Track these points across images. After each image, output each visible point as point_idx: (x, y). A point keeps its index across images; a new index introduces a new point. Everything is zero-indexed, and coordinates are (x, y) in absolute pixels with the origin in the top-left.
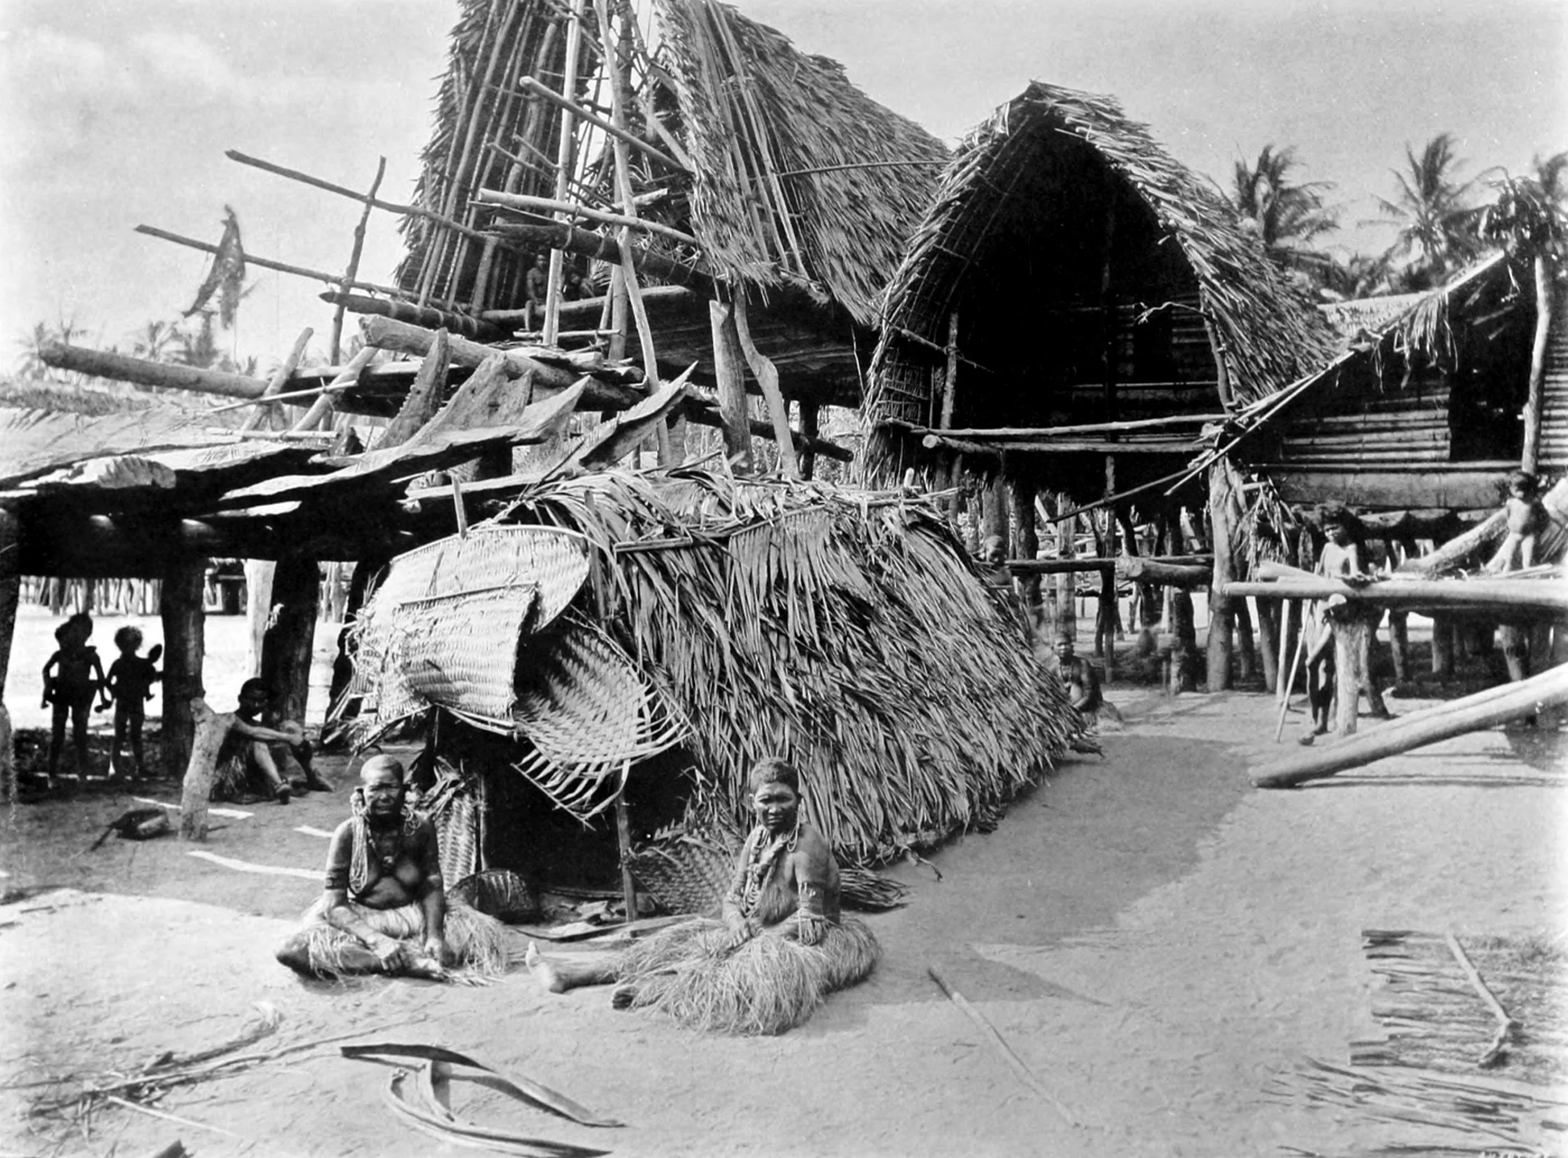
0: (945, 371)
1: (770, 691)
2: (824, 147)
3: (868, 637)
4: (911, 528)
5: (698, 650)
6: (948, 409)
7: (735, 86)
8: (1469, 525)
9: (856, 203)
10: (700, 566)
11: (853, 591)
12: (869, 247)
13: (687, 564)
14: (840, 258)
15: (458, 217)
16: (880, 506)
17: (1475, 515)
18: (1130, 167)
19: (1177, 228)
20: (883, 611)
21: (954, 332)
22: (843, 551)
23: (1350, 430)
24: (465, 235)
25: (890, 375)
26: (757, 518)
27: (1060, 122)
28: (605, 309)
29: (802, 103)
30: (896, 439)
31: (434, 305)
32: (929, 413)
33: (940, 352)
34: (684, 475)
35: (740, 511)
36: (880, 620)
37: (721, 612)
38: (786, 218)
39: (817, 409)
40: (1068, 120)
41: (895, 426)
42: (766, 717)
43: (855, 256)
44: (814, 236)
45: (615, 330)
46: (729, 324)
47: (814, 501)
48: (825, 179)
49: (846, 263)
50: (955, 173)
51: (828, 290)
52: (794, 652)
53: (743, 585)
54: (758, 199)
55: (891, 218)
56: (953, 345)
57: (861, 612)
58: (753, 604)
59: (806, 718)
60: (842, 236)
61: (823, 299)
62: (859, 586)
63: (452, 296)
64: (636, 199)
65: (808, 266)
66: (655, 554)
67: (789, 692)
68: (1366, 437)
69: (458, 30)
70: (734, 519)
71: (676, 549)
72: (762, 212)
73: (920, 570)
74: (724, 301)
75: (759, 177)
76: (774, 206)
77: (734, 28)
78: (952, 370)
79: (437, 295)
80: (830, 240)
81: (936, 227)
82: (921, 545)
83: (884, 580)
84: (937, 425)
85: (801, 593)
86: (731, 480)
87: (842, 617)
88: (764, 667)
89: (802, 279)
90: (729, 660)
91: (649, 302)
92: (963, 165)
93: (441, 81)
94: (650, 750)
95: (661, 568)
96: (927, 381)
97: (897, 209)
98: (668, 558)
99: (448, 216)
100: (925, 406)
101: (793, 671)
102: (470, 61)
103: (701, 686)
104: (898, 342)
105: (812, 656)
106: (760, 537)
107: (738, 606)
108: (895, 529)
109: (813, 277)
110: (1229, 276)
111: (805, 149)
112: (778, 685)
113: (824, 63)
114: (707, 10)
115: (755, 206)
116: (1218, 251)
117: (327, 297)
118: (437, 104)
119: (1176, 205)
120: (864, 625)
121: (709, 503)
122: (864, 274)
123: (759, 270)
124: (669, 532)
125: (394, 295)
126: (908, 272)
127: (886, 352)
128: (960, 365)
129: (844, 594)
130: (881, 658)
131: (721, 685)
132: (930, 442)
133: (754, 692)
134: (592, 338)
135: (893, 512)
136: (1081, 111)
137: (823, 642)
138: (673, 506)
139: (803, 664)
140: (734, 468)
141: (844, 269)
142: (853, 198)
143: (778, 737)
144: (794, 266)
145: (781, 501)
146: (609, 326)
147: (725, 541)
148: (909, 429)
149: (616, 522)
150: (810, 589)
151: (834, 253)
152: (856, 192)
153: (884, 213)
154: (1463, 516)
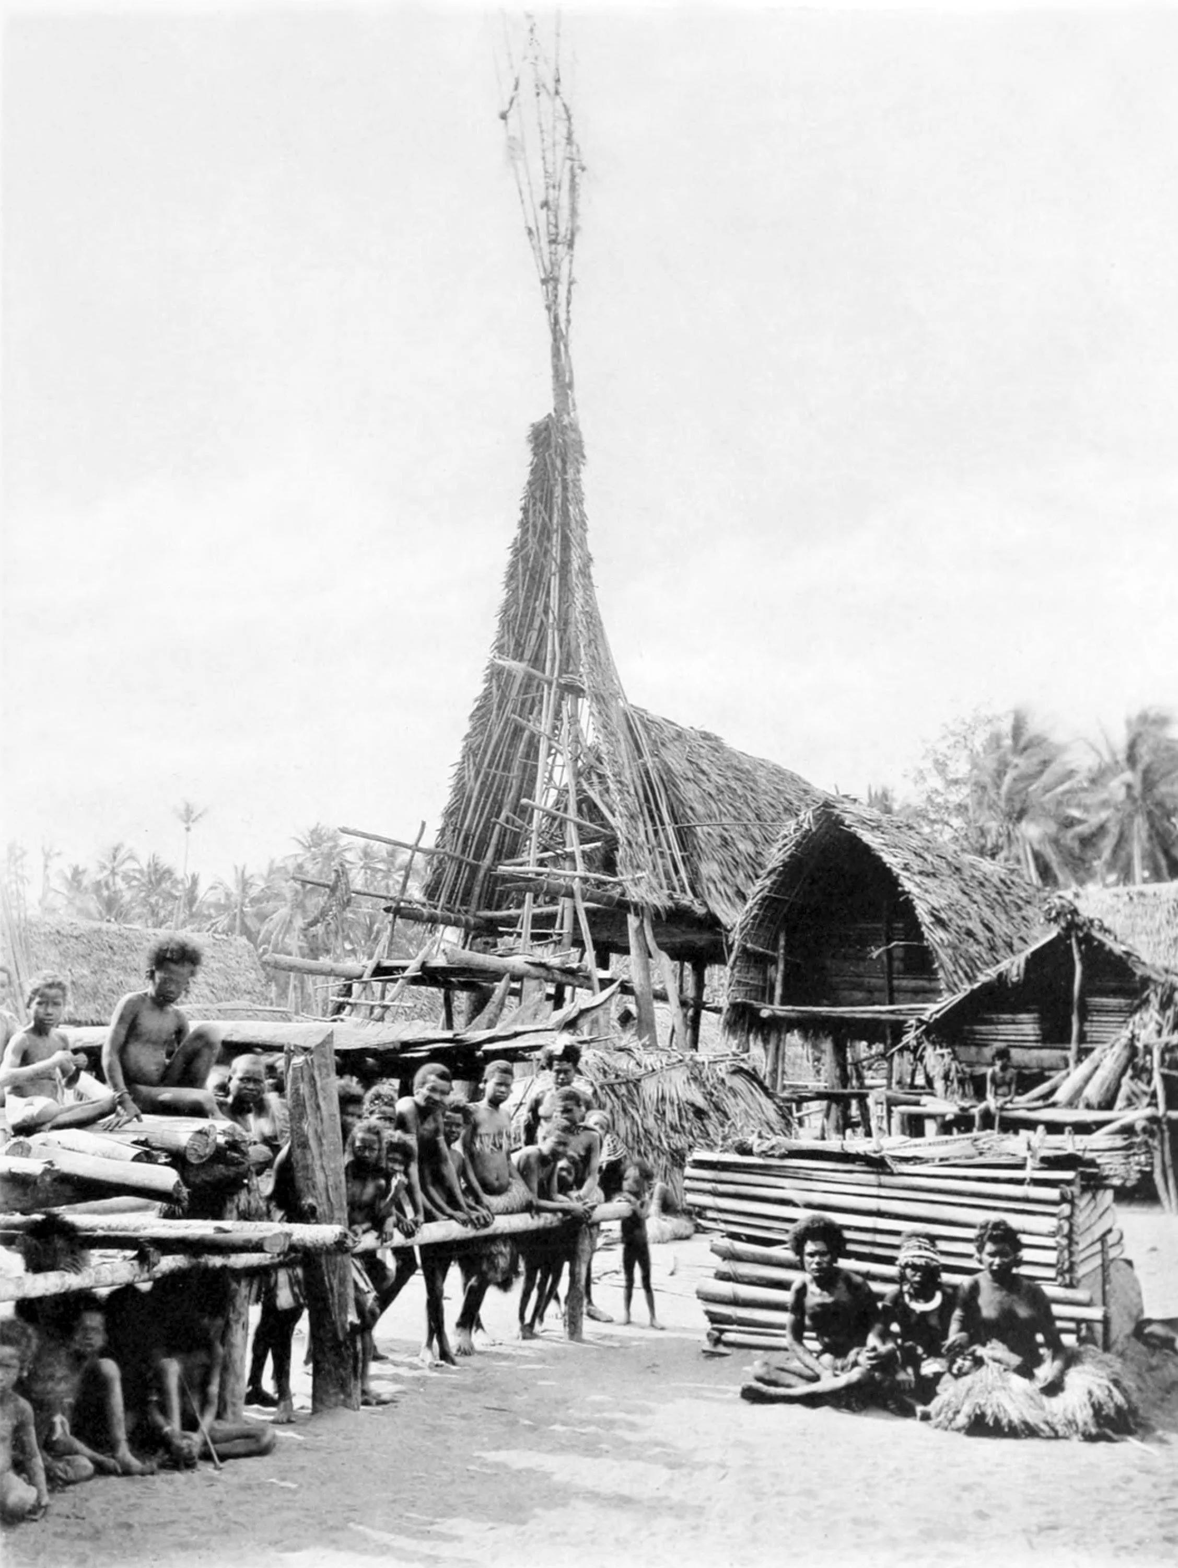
0: (777, 969)
1: (658, 1143)
2: (705, 804)
3: (703, 1125)
4: (734, 1073)
5: (628, 1124)
6: (778, 991)
7: (644, 765)
8: (1049, 1078)
9: (725, 843)
10: (629, 1091)
11: (698, 1104)
12: (735, 873)
13: (623, 1090)
14: (715, 882)
15: (463, 852)
16: (715, 1062)
17: (1052, 1073)
18: (882, 854)
19: (909, 893)
20: (711, 1114)
21: (782, 943)
22: (693, 1086)
23: (991, 1022)
24: (467, 864)
25: (739, 972)
26: (654, 1070)
27: (842, 823)
28: (559, 916)
29: (691, 775)
30: (744, 1013)
31: (448, 910)
32: (766, 993)
33: (773, 957)
34: (621, 1050)
35: (646, 1067)
36: (709, 1118)
37: (638, 1110)
38: (678, 855)
39: (705, 967)
40: (847, 822)
41: (744, 1005)
42: (656, 1153)
43: (724, 879)
44: (697, 868)
45: (565, 931)
46: (641, 928)
47: (681, 1061)
48: (705, 828)
49: (719, 886)
50: (780, 850)
51: (705, 904)
52: (668, 1129)
53: (647, 1100)
54: (660, 845)
55: (751, 849)
56: (782, 951)
57: (700, 1113)
58: (651, 1107)
59: (672, 1156)
60: (715, 866)
61: (700, 911)
62: (701, 1102)
63: (458, 902)
64: (581, 847)
65: (693, 889)
66: (611, 1086)
67: (665, 1144)
68: (1000, 1027)
69: (468, 736)
70: (643, 1071)
71: (620, 1084)
72: (662, 853)
73: (735, 1096)
74: (637, 915)
75: (659, 827)
76: (670, 848)
77: (645, 726)
78: (781, 967)
79: (449, 903)
80: (709, 869)
81: (768, 882)
82: (738, 1082)
83: (714, 1099)
84: (771, 1003)
85: (672, 1103)
86: (642, 1052)
87: (691, 1115)
88: (655, 1133)
89: (687, 899)
90: (641, 1130)
91: (588, 911)
92: (785, 845)
93: (457, 767)
94: (613, 1158)
95: (613, 1091)
96: (765, 973)
97: (755, 843)
98: (616, 1087)
99: (458, 854)
100: (764, 989)
101: (668, 1137)
102: (475, 755)
103: (630, 1138)
104: (744, 950)
105: (676, 1131)
106: (655, 1078)
107: (645, 1108)
108: (722, 1075)
109: (696, 895)
110: (940, 923)
111: (691, 808)
112: (661, 1141)
113: (706, 736)
114: (626, 714)
115: (657, 850)
116: (934, 908)
117: (387, 910)
118: (452, 782)
119: (909, 879)
120: (701, 1119)
121: (633, 1062)
122: (730, 892)
123: (660, 900)
124: (617, 1076)
125: (424, 905)
126: (751, 908)
127: (737, 958)
128: (787, 963)
129: (692, 1105)
130: (708, 1135)
131: (638, 1141)
132: (765, 1013)
133: (651, 1143)
134: (550, 935)
135: (722, 1066)
136: (854, 819)
137: (682, 1126)
138: (618, 1066)
139: (672, 1134)
140: (643, 1045)
141: (716, 888)
142: (724, 839)
143: (660, 1162)
144: (683, 891)
145: (664, 1062)
146: (561, 928)
147: (639, 1080)
148: (751, 1005)
149: (597, 1073)
150: (676, 1102)
151: (710, 879)
152: (726, 834)
153: (745, 846)
154: (1047, 1074)
